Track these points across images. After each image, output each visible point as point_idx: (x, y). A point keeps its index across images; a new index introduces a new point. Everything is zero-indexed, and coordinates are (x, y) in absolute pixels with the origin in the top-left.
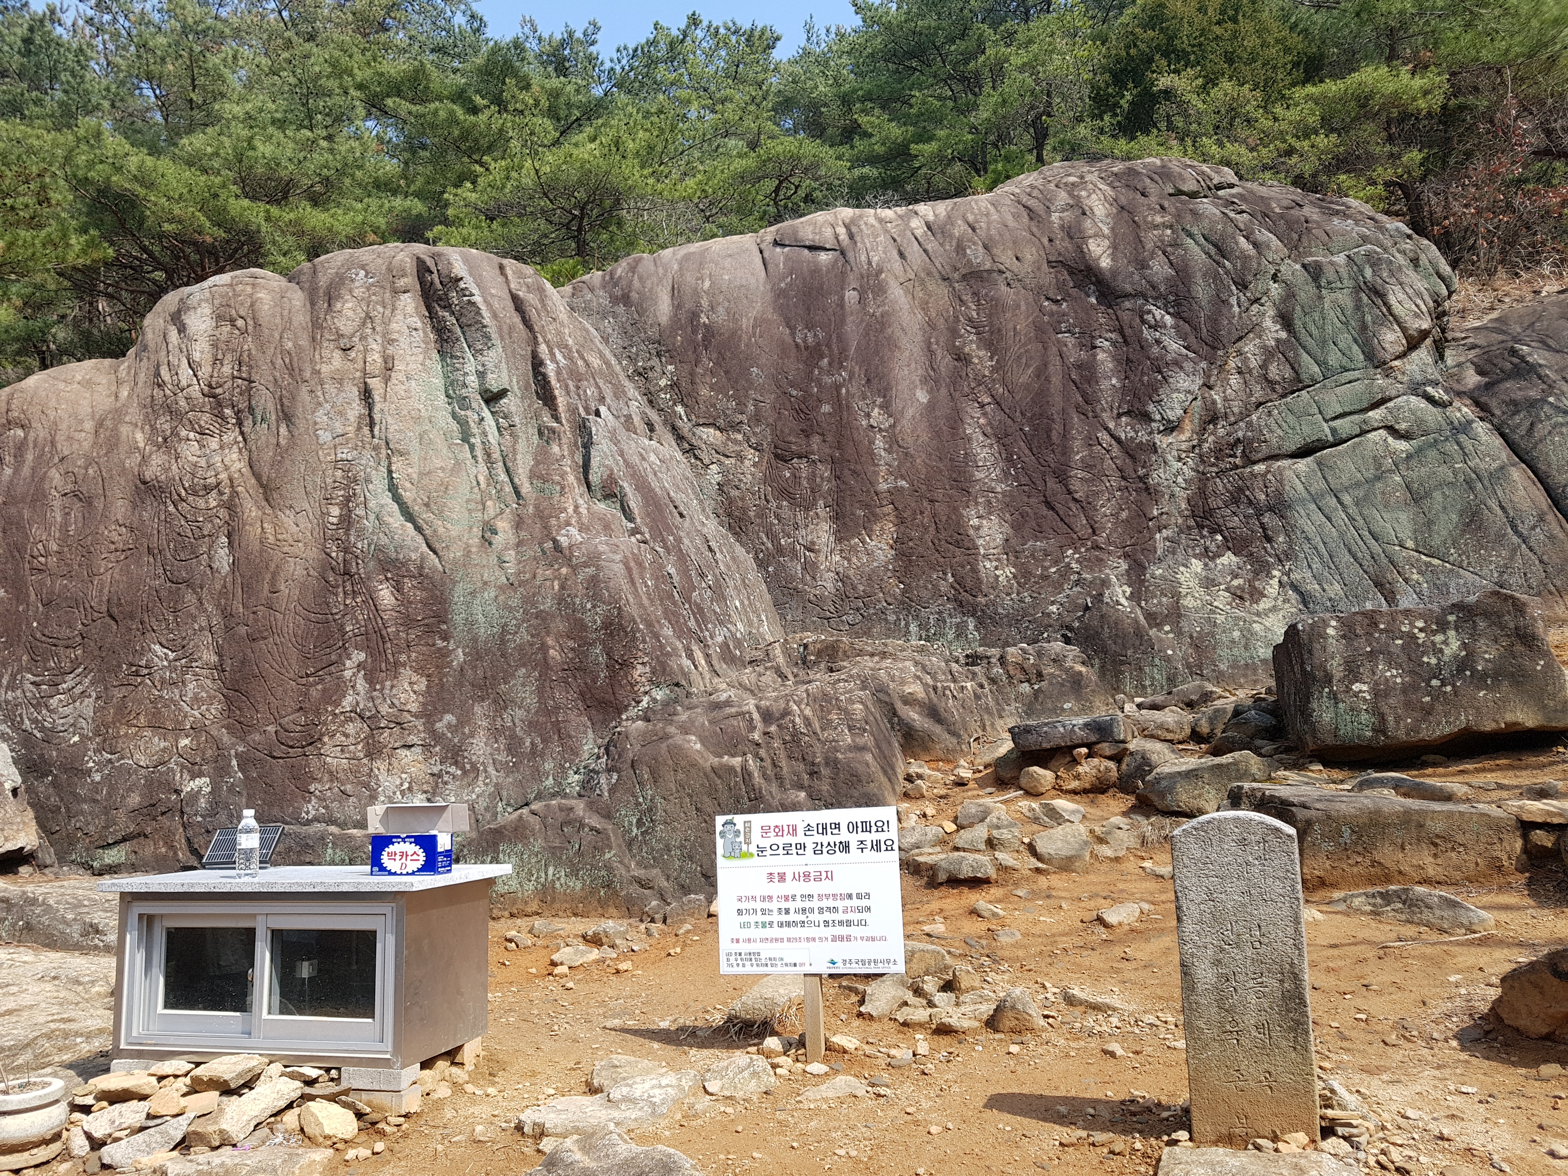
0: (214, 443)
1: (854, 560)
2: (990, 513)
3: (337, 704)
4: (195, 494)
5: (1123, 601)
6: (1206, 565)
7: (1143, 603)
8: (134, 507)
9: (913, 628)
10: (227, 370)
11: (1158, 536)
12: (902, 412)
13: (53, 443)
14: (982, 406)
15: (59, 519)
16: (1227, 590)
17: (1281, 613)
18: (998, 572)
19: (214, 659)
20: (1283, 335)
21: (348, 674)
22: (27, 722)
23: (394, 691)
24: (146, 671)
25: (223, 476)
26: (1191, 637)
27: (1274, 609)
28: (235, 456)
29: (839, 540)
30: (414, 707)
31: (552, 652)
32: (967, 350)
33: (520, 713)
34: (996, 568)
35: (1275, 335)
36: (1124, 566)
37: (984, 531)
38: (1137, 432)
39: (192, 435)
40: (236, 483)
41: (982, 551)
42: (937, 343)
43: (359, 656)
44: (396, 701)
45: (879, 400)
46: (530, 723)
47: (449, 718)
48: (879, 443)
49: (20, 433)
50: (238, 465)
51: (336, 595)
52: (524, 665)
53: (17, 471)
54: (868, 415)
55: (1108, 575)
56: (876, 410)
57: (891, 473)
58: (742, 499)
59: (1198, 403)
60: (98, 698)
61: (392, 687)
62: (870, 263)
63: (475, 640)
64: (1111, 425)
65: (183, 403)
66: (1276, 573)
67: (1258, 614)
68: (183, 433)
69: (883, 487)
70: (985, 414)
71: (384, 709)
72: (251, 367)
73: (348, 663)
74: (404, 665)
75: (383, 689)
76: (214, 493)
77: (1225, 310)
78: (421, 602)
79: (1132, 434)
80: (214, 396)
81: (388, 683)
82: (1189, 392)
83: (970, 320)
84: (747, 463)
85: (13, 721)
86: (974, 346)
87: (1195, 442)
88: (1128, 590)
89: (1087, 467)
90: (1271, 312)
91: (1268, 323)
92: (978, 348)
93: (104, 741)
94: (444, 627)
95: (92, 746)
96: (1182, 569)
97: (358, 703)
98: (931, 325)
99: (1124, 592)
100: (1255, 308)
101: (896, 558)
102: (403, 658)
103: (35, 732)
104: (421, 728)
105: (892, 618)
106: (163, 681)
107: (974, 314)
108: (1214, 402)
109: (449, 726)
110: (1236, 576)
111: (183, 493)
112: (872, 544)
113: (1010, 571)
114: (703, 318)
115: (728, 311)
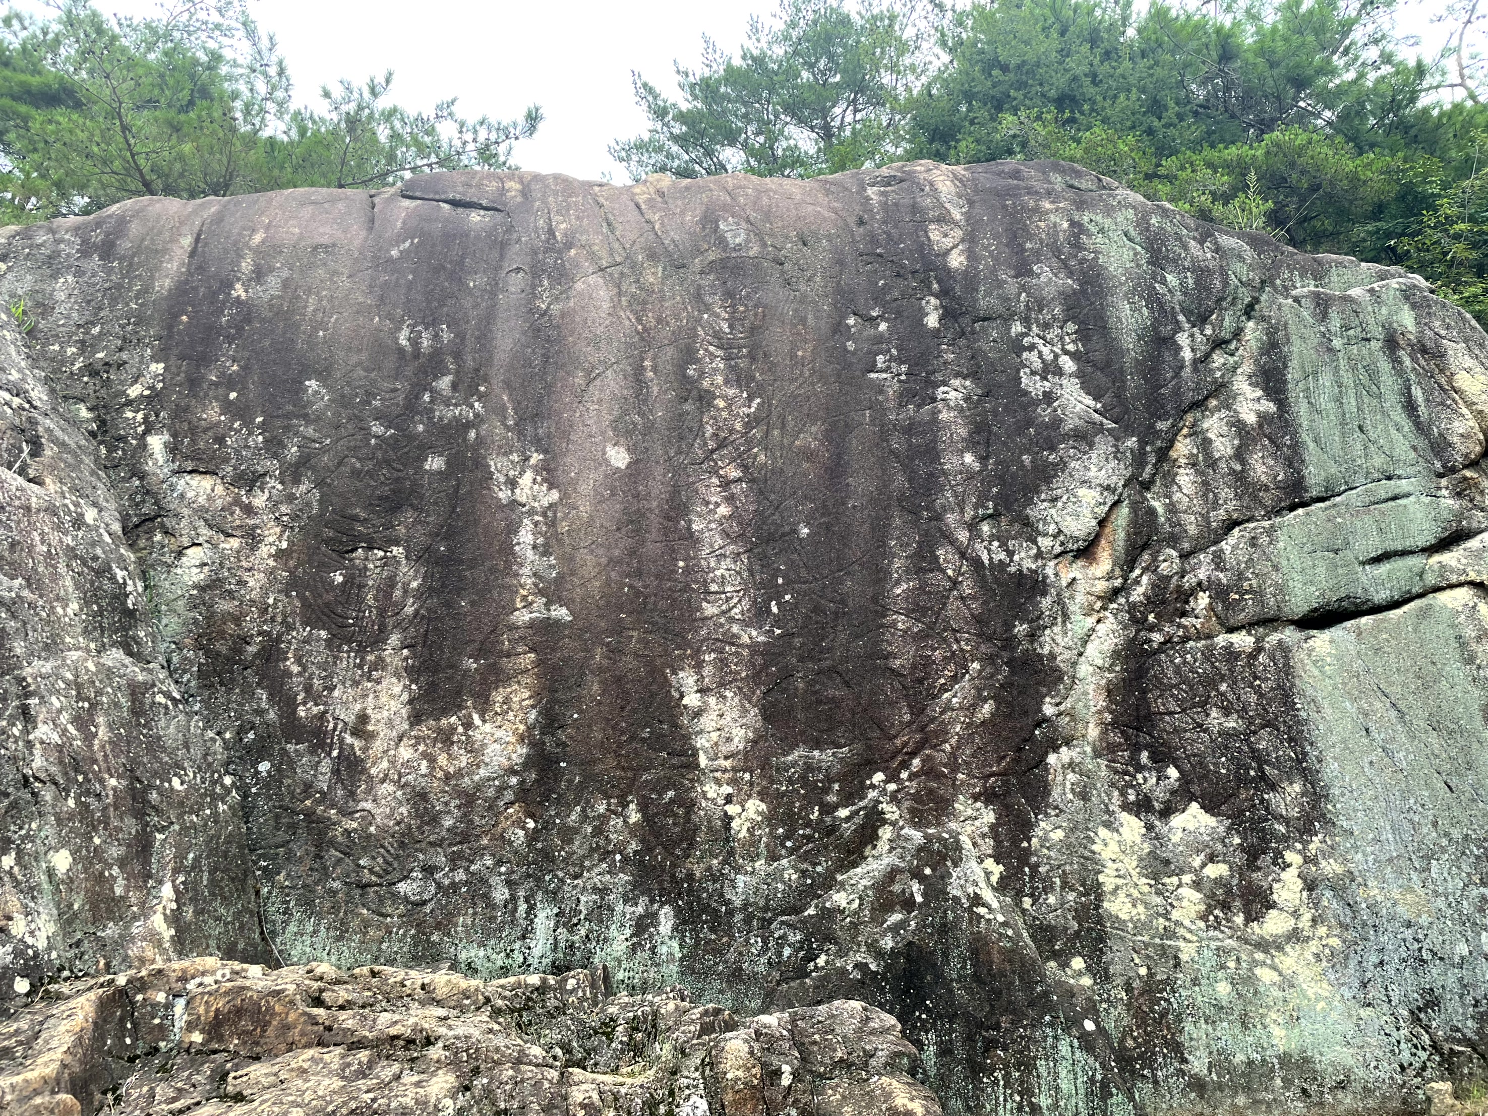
1: (442, 760)
2: (722, 685)
5: (988, 895)
6: (1150, 827)
7: (1027, 902)
9: (544, 919)
11: (1052, 759)
12: (574, 483)
14: (726, 484)
16: (1197, 885)
17: (1314, 946)
18: (732, 809)
20: (1270, 407)
26: (1129, 989)
27: (1295, 936)
29: (416, 719)
32: (706, 384)
34: (729, 799)
35: (1257, 406)
36: (989, 816)
37: (708, 721)
38: (1011, 554)
41: (703, 761)
42: (655, 369)
45: (536, 458)
48: (526, 536)
54: (512, 483)
55: (955, 835)
56: (529, 475)
57: (541, 592)
58: (237, 620)
59: (1124, 511)
62: (551, 232)
64: (963, 536)
66: (1290, 856)
67: (1262, 945)
69: (522, 617)
70: (730, 499)
77: (1167, 356)
79: (1003, 556)
82: (1108, 488)
83: (717, 335)
84: (264, 550)
86: (719, 379)
87: (1118, 582)
88: (997, 870)
89: (916, 610)
90: (1247, 367)
91: (1241, 385)
92: (727, 382)
96: (1103, 832)
98: (645, 338)
99: (988, 874)
100: (1218, 359)
101: (528, 764)
105: (500, 894)
107: (725, 326)
108: (1152, 512)
110: (1212, 858)
112: (483, 729)
113: (755, 807)
114: (239, 291)
115: (286, 284)
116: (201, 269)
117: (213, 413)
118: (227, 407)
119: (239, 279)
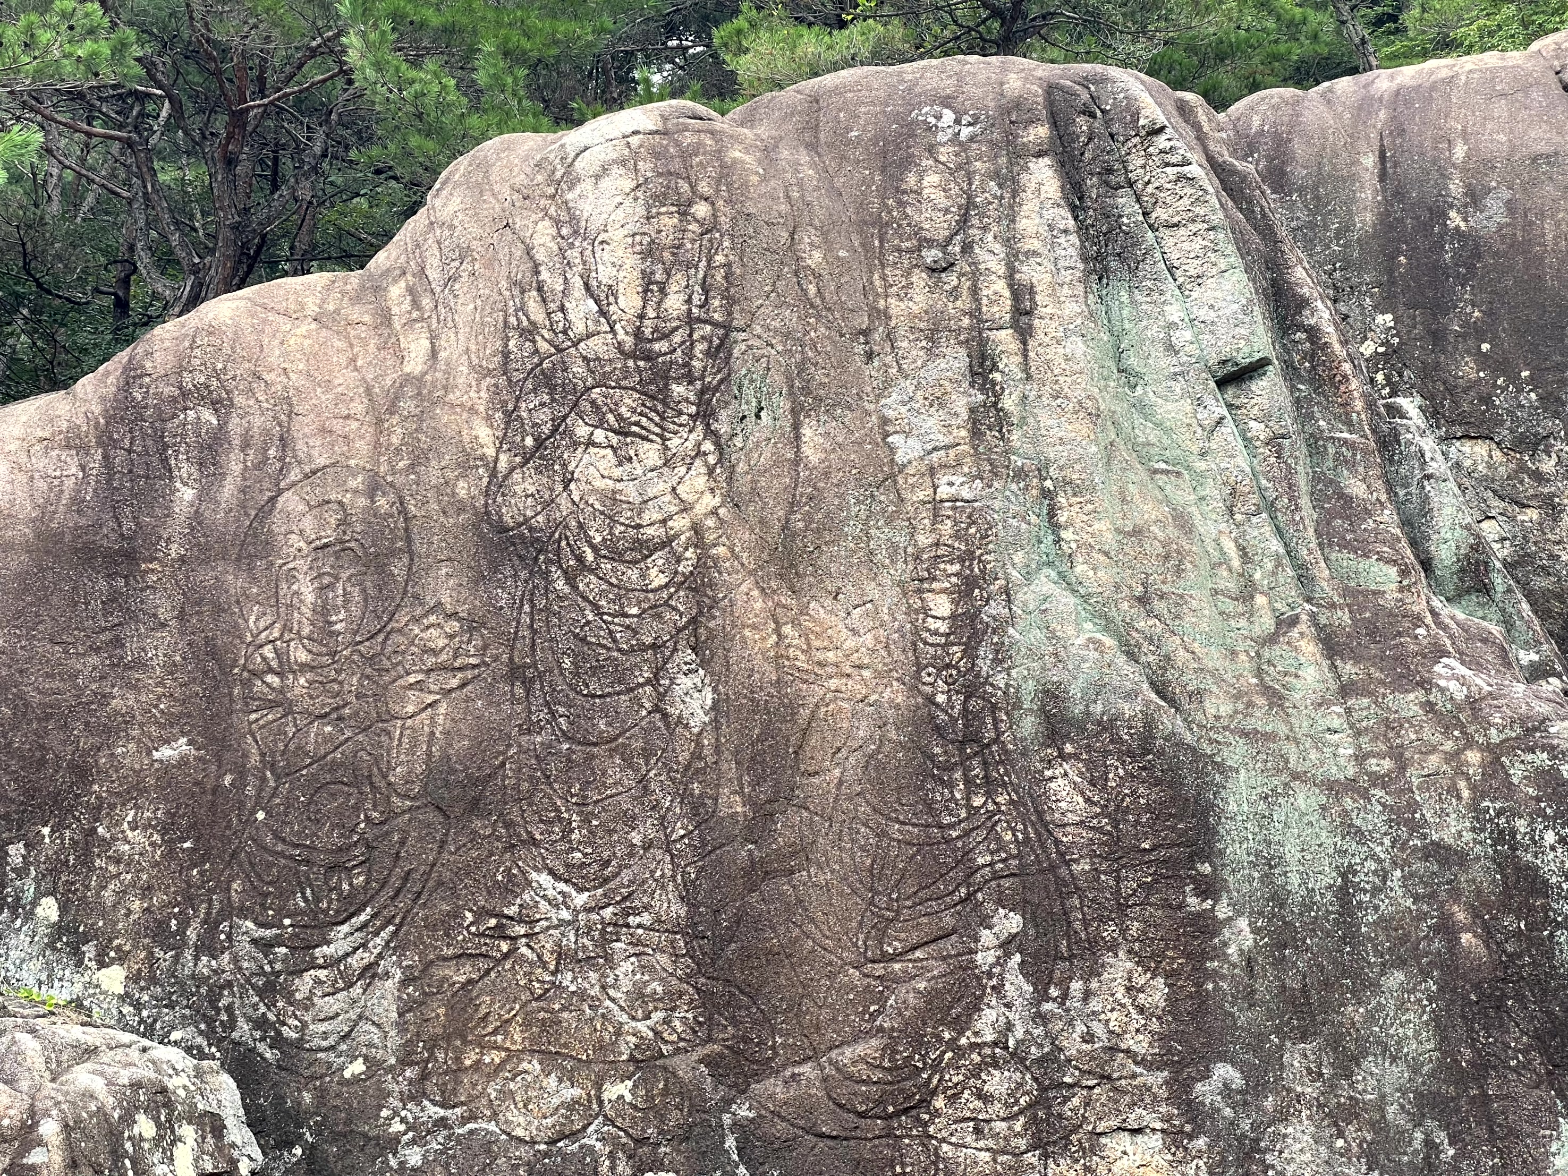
0: (651, 453)
3: (961, 1024)
4: (616, 556)
8: (478, 579)
10: (674, 303)
13: (285, 442)
15: (310, 598)
19: (679, 910)
21: (985, 959)
22: (243, 1026)
23: (1095, 1005)
24: (521, 930)
25: (680, 523)
28: (701, 482)
30: (1140, 1044)
31: (1466, 938)
33: (1396, 1073)
39: (600, 435)
40: (710, 537)
43: (1012, 923)
44: (1098, 1029)
46: (1419, 1095)
47: (1224, 1072)
49: (209, 416)
50: (709, 501)
51: (951, 786)
52: (1401, 963)
53: (205, 494)
60: (404, 983)
61: (1087, 995)
63: (1279, 898)
65: (578, 369)
68: (582, 431)
71: (1072, 1045)
72: (730, 301)
73: (987, 936)
74: (1113, 948)
75: (1065, 996)
76: (659, 558)
78: (1148, 808)
80: (649, 357)
81: (1076, 986)
85: (210, 1022)
93: (424, 1077)
94: (1206, 868)
95: (396, 1086)
97: (1010, 1026)
102: (1110, 931)
103: (262, 1047)
104: (1163, 1093)
106: (561, 954)
109: (1227, 1090)
111: (590, 556)
114: (1455, 219)
115: (1510, 206)
116: (1399, 194)
117: (1468, 369)
118: (1483, 361)
119: (1451, 206)
